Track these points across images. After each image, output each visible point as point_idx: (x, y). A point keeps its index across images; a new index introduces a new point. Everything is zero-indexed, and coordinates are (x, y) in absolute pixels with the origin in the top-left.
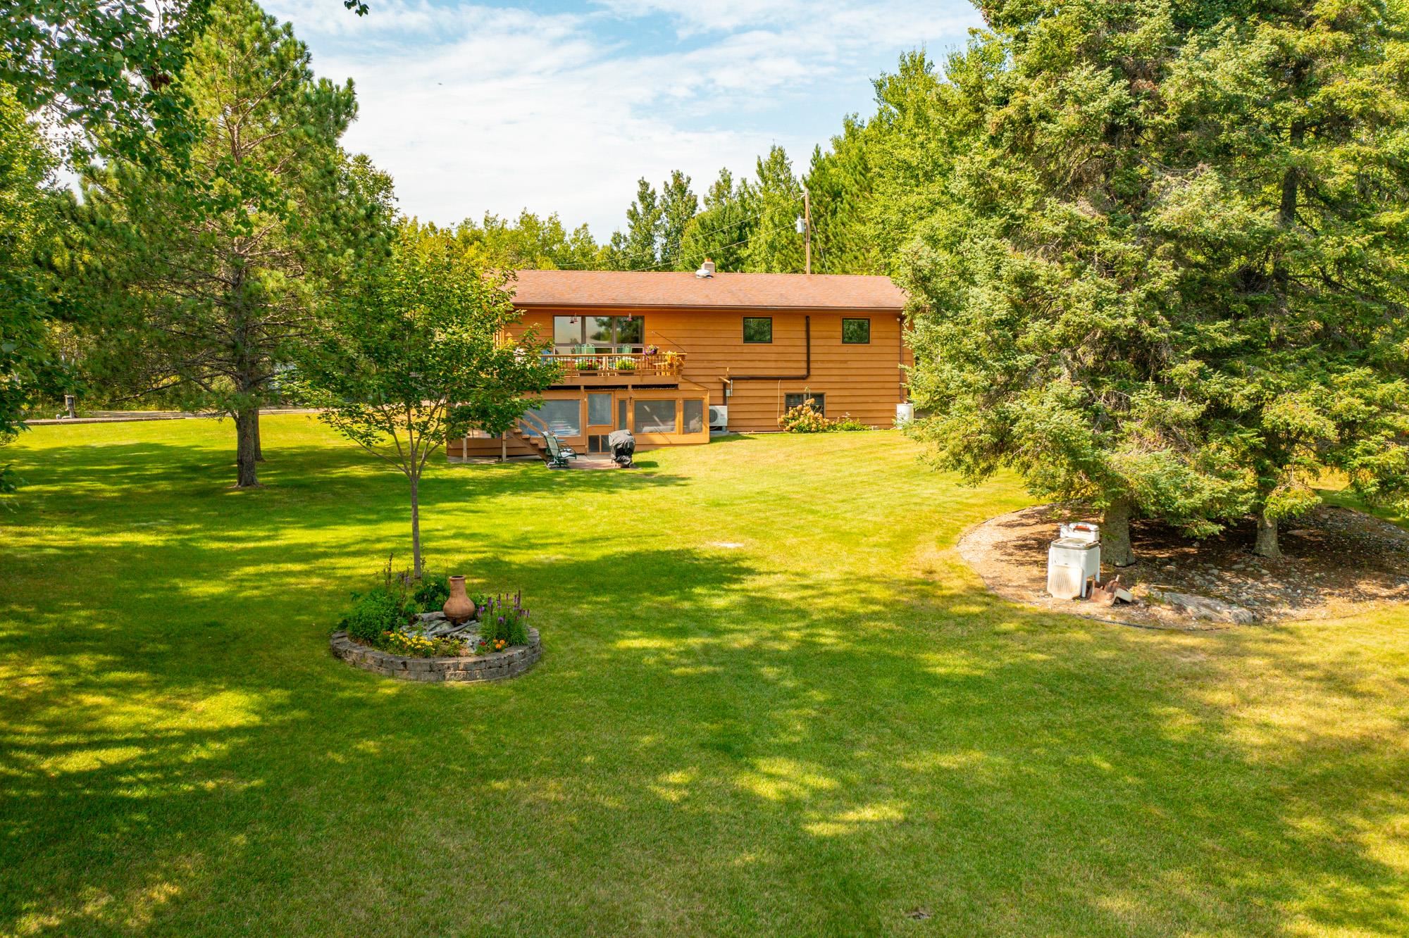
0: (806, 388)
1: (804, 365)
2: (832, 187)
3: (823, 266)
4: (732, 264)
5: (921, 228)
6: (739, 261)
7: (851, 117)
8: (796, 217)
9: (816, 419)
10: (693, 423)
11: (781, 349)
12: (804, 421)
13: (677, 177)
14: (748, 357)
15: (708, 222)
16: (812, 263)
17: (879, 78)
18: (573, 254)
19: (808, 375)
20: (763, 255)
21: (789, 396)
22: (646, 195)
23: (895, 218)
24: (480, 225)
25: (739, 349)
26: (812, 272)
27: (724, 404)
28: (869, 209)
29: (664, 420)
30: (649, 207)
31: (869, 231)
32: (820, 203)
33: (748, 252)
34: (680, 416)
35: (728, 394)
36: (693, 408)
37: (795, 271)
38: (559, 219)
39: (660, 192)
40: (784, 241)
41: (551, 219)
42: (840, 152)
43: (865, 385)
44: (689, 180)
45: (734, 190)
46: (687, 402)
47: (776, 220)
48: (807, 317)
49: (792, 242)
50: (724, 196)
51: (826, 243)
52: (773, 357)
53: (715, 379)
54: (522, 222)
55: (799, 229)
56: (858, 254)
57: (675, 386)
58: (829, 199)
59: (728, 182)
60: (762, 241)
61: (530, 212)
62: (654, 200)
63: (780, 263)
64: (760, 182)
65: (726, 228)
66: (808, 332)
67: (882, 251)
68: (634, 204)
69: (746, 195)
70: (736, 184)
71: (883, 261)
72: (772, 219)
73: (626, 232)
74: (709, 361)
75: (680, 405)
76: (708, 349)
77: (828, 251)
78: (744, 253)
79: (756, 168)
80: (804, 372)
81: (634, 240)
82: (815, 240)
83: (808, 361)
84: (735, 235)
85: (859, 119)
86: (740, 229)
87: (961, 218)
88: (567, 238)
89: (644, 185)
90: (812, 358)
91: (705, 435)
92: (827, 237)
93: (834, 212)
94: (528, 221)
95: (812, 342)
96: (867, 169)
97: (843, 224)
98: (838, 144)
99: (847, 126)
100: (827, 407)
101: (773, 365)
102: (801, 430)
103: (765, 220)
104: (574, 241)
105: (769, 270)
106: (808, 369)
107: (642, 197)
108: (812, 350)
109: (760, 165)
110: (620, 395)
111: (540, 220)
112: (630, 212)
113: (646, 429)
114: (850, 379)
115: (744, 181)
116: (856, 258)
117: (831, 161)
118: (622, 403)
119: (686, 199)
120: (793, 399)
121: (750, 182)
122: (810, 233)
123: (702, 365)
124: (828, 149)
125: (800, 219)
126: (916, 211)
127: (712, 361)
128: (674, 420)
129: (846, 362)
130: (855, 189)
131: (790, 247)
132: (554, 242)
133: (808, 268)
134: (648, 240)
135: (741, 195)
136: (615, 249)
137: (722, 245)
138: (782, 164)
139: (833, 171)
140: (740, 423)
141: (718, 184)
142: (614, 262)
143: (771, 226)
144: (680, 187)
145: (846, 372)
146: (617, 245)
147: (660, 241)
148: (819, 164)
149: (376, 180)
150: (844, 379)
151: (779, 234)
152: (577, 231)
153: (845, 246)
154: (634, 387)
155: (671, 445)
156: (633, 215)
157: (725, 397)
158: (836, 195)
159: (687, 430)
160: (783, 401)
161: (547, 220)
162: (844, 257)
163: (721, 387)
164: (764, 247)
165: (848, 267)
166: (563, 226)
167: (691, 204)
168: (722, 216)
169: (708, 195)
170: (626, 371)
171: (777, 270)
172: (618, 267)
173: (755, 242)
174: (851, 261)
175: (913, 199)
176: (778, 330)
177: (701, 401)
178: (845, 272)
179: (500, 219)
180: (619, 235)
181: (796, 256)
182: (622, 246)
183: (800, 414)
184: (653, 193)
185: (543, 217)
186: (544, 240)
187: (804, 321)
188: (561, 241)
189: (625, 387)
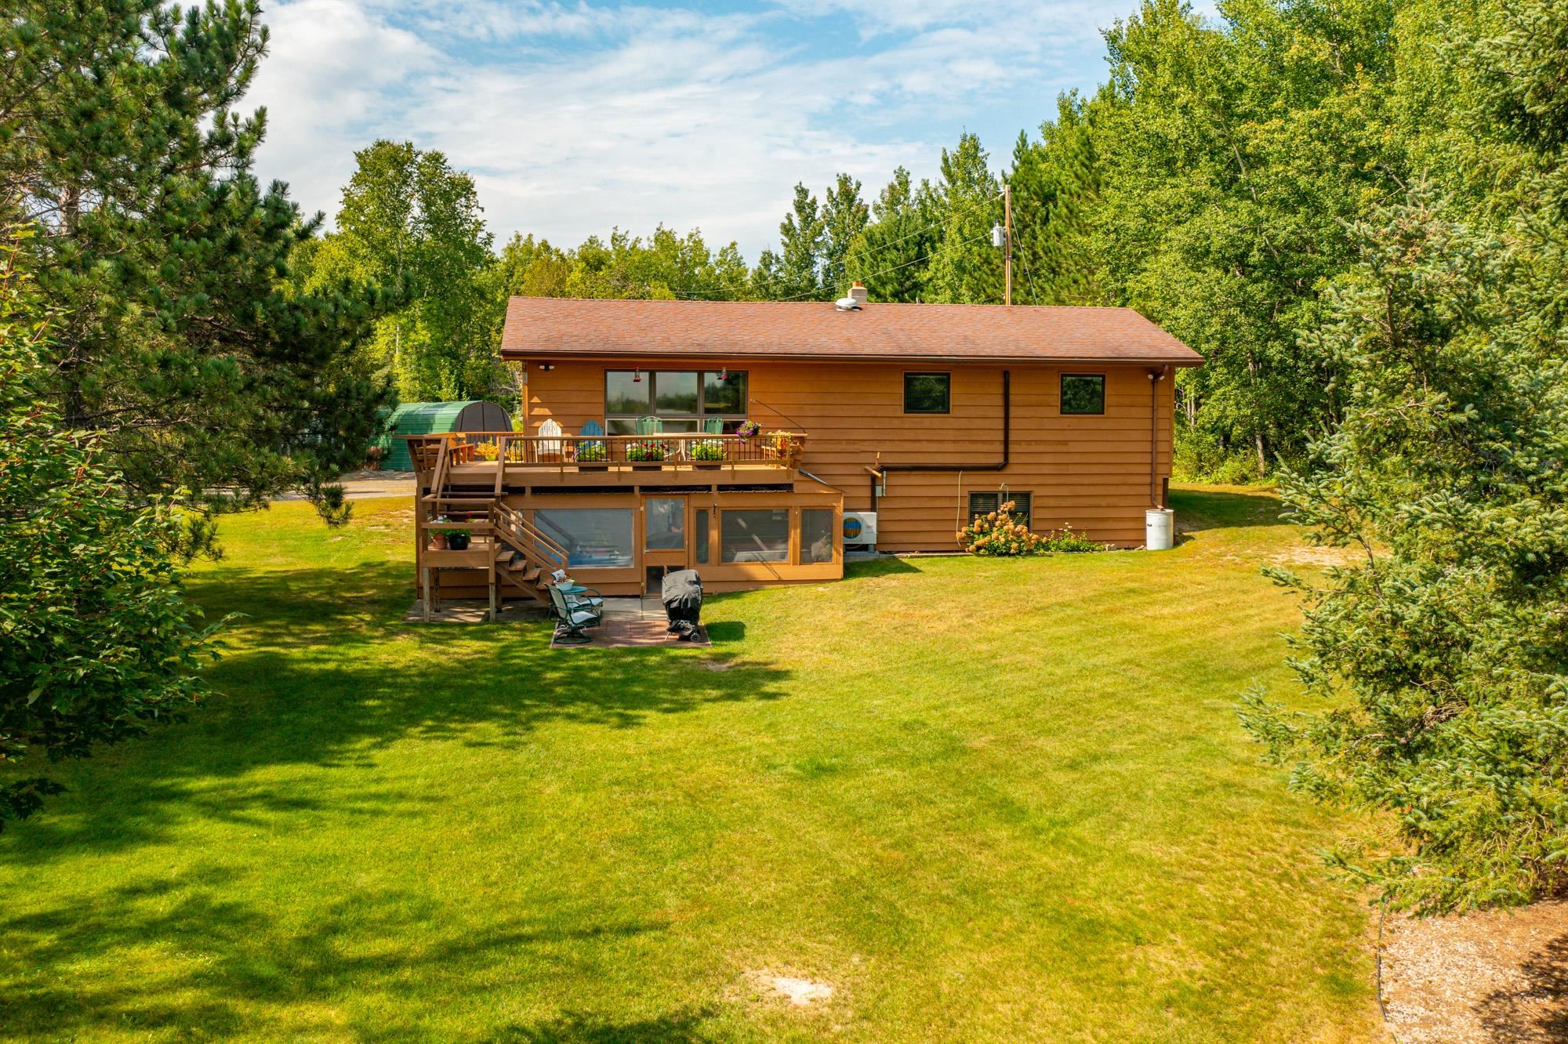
0: (1001, 483)
1: (1000, 448)
2: (1041, 187)
3: (1029, 293)
4: (907, 291)
5: (1179, 235)
6: (918, 286)
7: (1068, 94)
8: (992, 226)
9: (1018, 535)
10: (817, 548)
11: (963, 423)
12: (997, 537)
13: (844, 181)
14: (912, 435)
15: (878, 236)
16: (1014, 290)
17: (1112, 27)
18: (718, 279)
19: (1006, 464)
20: (947, 279)
21: (974, 496)
22: (804, 205)
23: (1133, 224)
24: (608, 245)
25: (896, 423)
26: (1014, 302)
27: (873, 509)
28: (1095, 212)
29: (770, 543)
30: (808, 217)
31: (1095, 243)
32: (1025, 208)
33: (928, 275)
34: (795, 535)
35: (879, 493)
36: (816, 523)
37: (991, 300)
38: (701, 236)
39: (822, 201)
40: (976, 260)
41: (691, 236)
42: (1052, 143)
43: (1096, 480)
44: (859, 185)
45: (913, 194)
46: (807, 512)
47: (966, 231)
48: (1006, 374)
49: (987, 261)
50: (899, 202)
51: (1033, 263)
52: (951, 435)
53: (859, 470)
54: (656, 239)
55: (996, 241)
56: (1078, 276)
57: (789, 487)
58: (1038, 204)
59: (905, 184)
60: (946, 260)
61: (666, 229)
62: (814, 210)
63: (970, 289)
64: (945, 182)
65: (900, 242)
66: (1006, 395)
67: (1113, 272)
68: (789, 217)
69: (929, 202)
70: (915, 186)
71: (1114, 285)
72: (960, 230)
73: (780, 251)
74: (848, 441)
75: (795, 516)
76: (848, 423)
77: (1036, 273)
78: (923, 276)
79: (941, 163)
80: (1000, 459)
81: (789, 261)
82: (1019, 259)
83: (1006, 442)
84: (912, 253)
85: (1079, 97)
86: (919, 245)
87: (1244, 218)
88: (711, 260)
89: (802, 192)
90: (1013, 437)
91: (836, 568)
92: (1035, 254)
93: (1046, 220)
94: (664, 239)
95: (1013, 412)
96: (1092, 157)
97: (1058, 234)
98: (1049, 132)
99: (1063, 107)
100: (1036, 514)
101: (950, 447)
102: (993, 551)
103: (951, 232)
104: (720, 263)
105: (956, 299)
106: (1006, 454)
107: (800, 207)
108: (1013, 424)
109: (946, 160)
110: (698, 501)
111: (678, 238)
112: (783, 226)
113: (741, 556)
114: (1072, 469)
115: (926, 184)
116: (1075, 282)
117: (1040, 154)
118: (702, 514)
119: (854, 209)
120: (982, 502)
121: (932, 184)
122: (1012, 249)
123: (839, 448)
124: (1037, 138)
125: (997, 226)
126: (1170, 212)
127: (855, 441)
128: (786, 540)
129: (1065, 443)
130: (1074, 187)
131: (985, 268)
132: (696, 265)
133: (1007, 297)
134: (807, 261)
135: (922, 202)
136: (766, 273)
137: (894, 264)
138: (975, 157)
139: (1042, 166)
140: (896, 538)
141: (892, 187)
142: (763, 289)
143: (959, 239)
144: (847, 194)
145: (1066, 459)
146: (767, 267)
147: (821, 263)
148: (1025, 157)
149: (452, 183)
150: (1062, 469)
151: (969, 250)
152: (724, 252)
153: (1059, 265)
154: (721, 488)
155: (780, 581)
156: (787, 230)
157: (873, 497)
158: (1049, 198)
159: (805, 559)
160: (966, 504)
161: (686, 237)
162: (1057, 280)
163: (868, 482)
164: (950, 268)
165: (1064, 294)
166: (706, 245)
167: (860, 214)
168: (895, 229)
169: (879, 201)
170: (708, 462)
171: (966, 299)
172: (768, 295)
173: (938, 261)
174: (1068, 287)
175: (1166, 194)
176: (958, 395)
177: (829, 512)
178: (1059, 301)
179: (631, 238)
180: (770, 255)
181: (992, 280)
182: (774, 269)
183: (992, 524)
184: (814, 202)
185: (681, 235)
186: (684, 262)
187: (1001, 380)
188: (704, 264)
189: (708, 488)
